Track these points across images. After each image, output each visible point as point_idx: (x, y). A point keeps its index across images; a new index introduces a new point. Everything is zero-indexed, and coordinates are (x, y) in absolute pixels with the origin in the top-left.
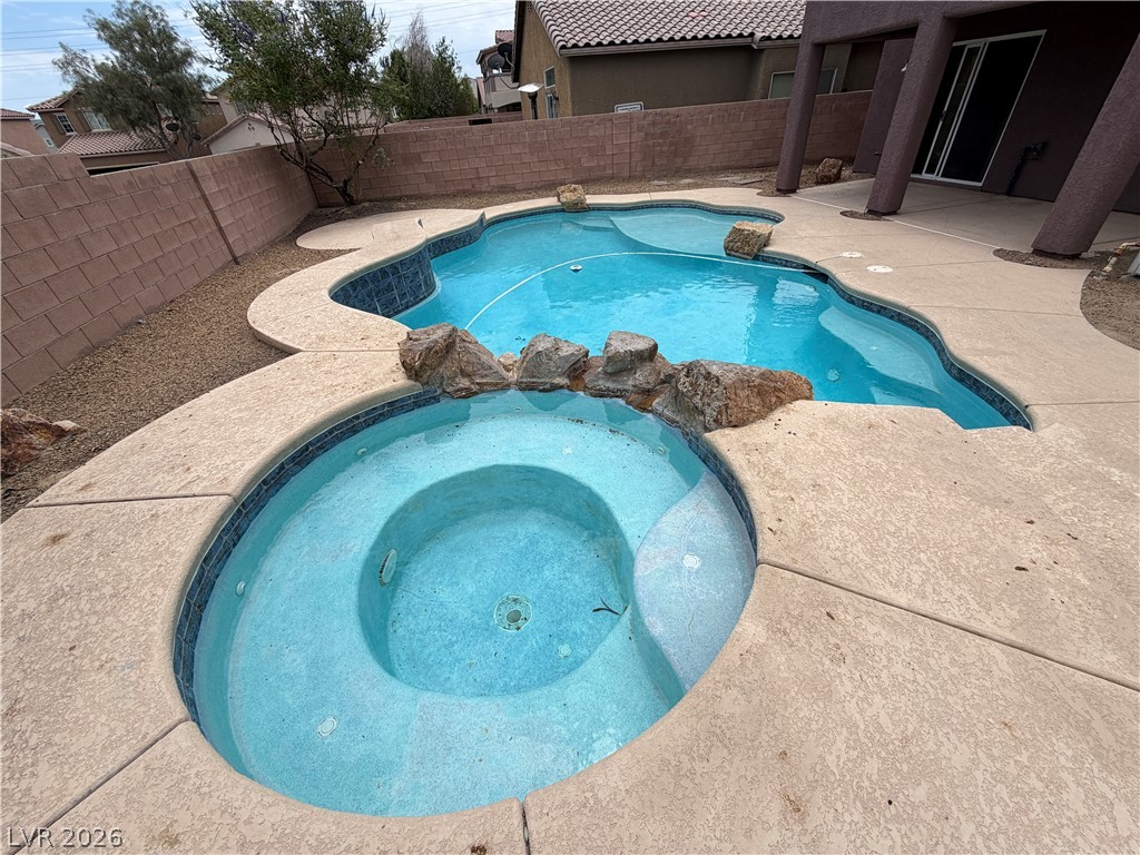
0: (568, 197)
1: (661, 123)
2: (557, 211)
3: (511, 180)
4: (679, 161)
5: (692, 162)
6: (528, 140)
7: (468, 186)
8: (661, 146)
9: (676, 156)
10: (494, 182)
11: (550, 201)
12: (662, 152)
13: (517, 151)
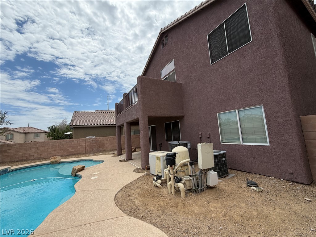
0: (53, 160)
1: (95, 140)
2: (49, 164)
3: (42, 156)
4: (101, 149)
5: (105, 149)
6: (51, 145)
7: (25, 158)
8: (95, 145)
9: (100, 148)
10: (35, 157)
11: (48, 162)
12: (95, 147)
13: (47, 148)
